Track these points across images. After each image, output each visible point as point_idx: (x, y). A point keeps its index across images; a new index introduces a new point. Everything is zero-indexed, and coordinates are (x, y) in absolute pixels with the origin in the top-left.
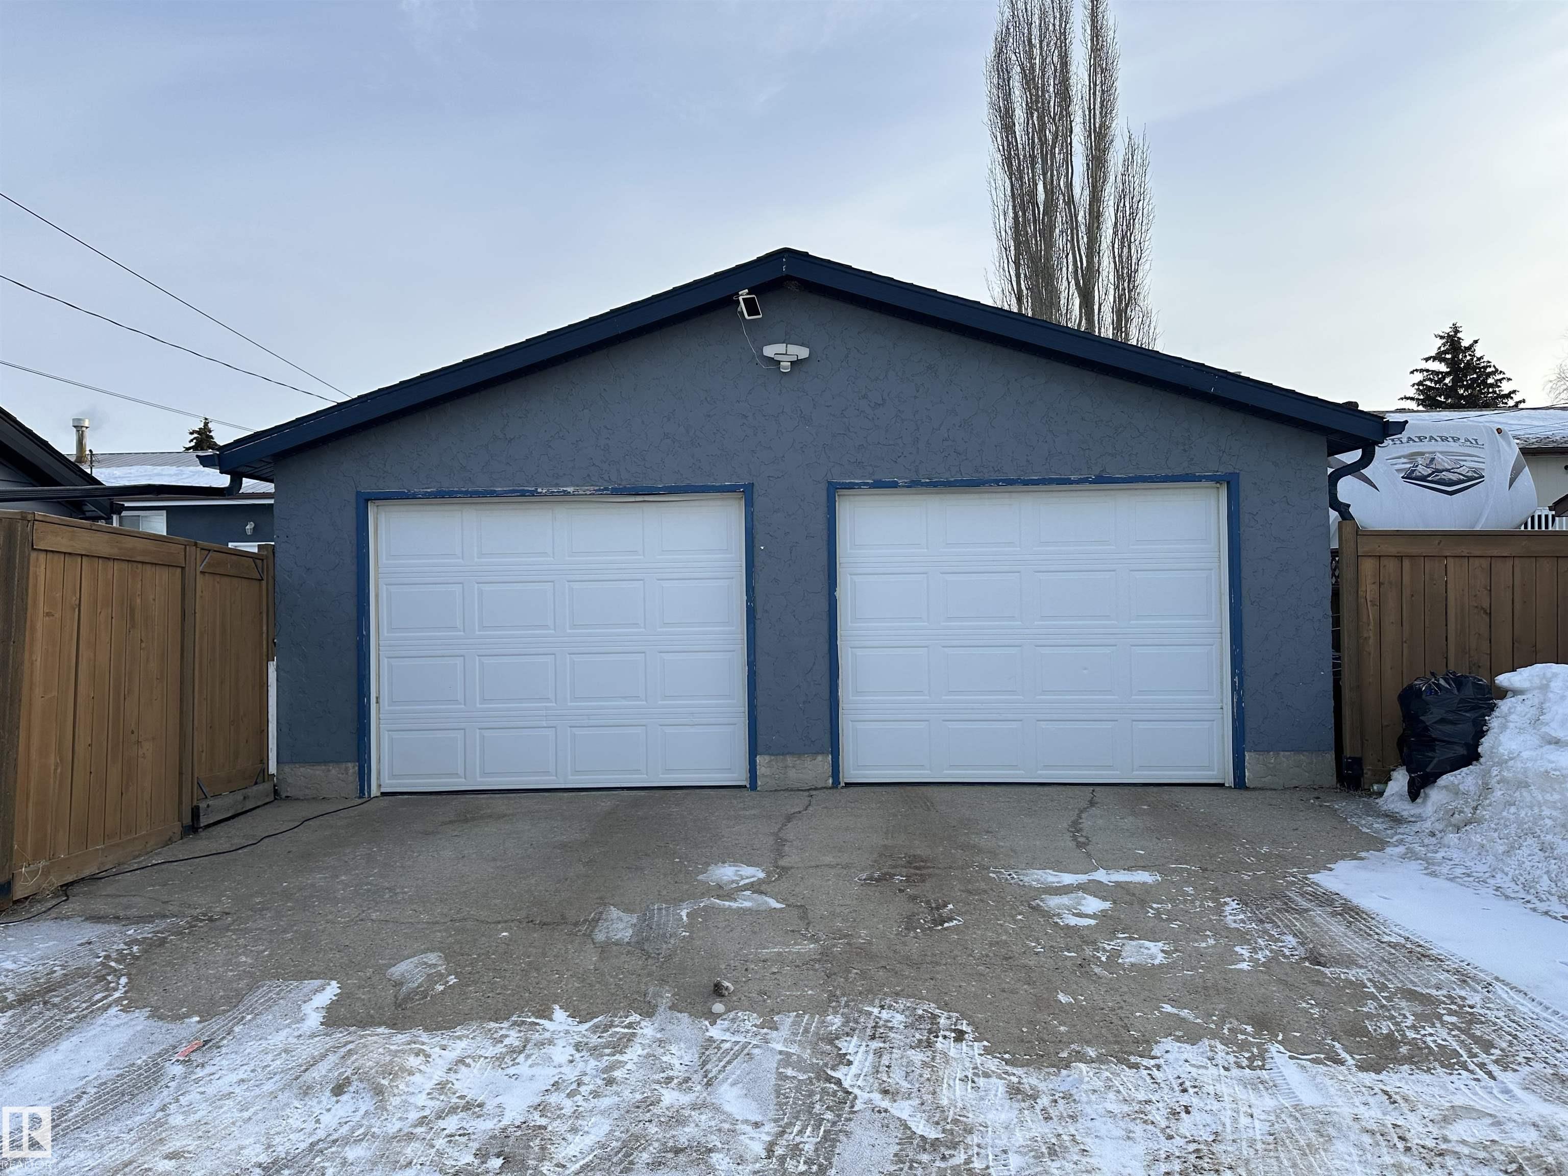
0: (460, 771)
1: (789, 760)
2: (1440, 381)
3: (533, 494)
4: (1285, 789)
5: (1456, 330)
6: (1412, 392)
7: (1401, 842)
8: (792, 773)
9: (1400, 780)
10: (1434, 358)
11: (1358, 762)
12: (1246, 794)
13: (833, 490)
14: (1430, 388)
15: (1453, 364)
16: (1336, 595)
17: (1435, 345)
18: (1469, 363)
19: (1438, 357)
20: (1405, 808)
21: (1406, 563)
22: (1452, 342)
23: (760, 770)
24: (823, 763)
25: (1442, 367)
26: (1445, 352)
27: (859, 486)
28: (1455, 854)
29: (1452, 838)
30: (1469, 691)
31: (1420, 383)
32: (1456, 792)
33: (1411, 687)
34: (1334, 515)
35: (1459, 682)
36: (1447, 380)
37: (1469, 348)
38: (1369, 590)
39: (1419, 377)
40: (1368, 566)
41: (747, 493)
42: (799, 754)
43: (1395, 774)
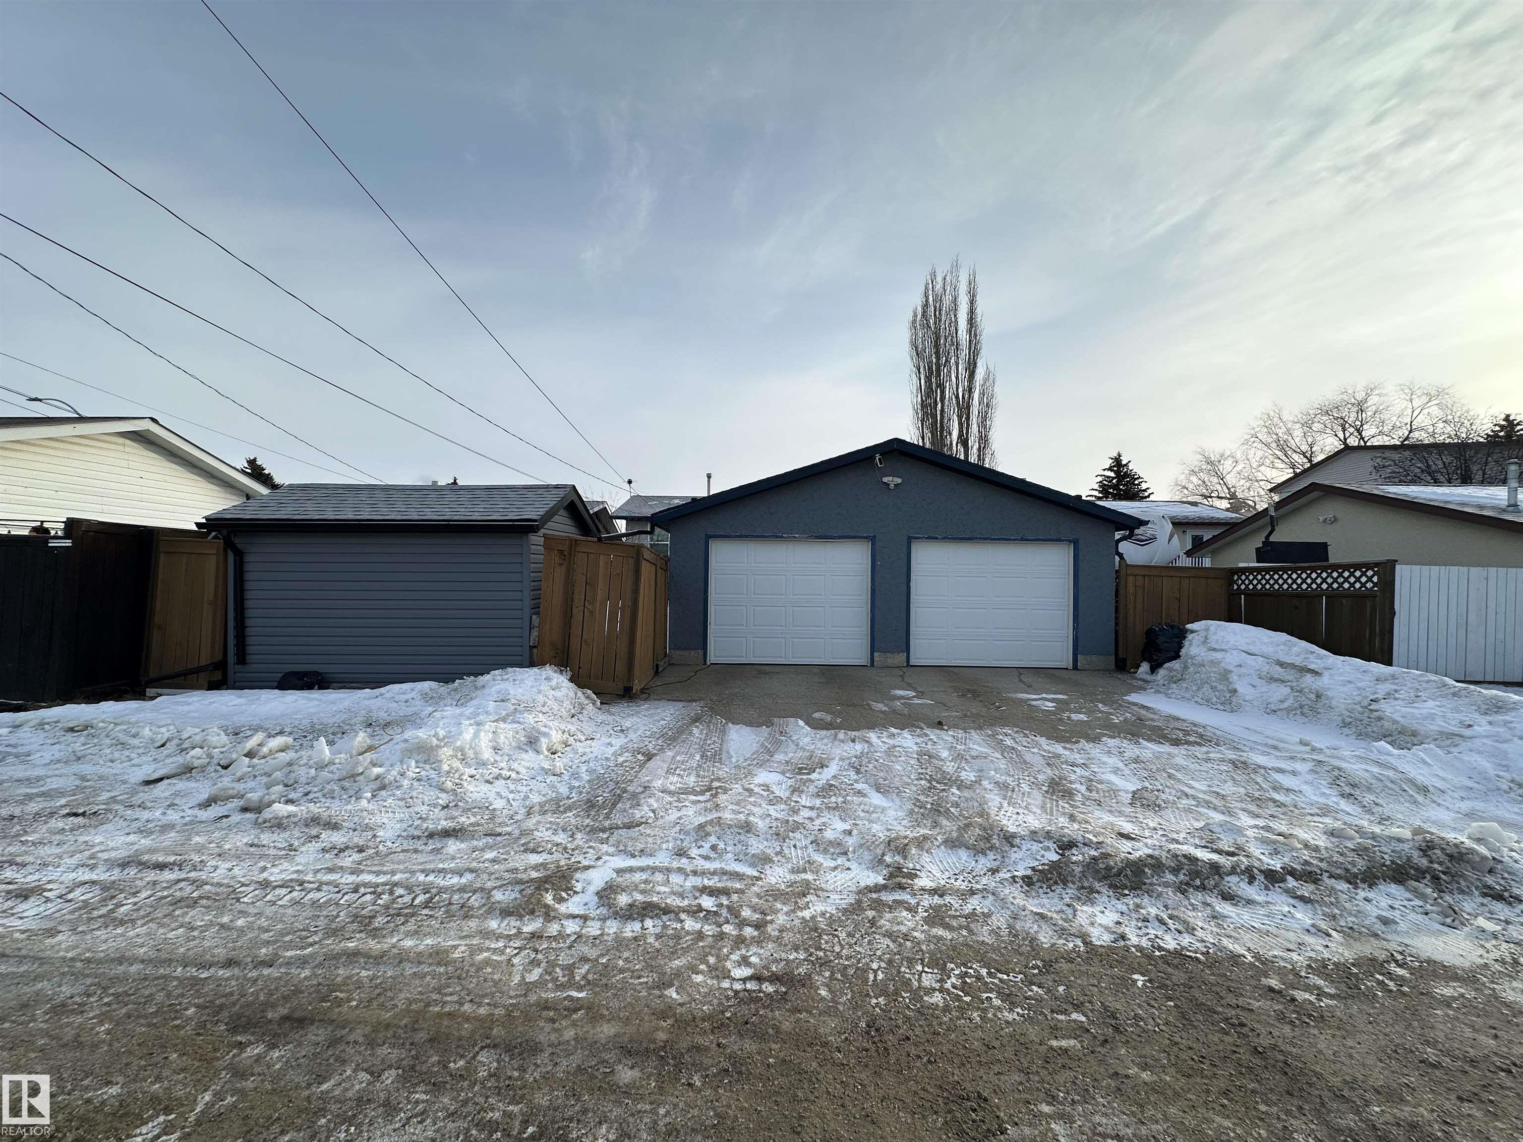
0: (744, 655)
1: (888, 655)
2: (1110, 481)
3: (781, 537)
4: (1094, 670)
5: (1120, 456)
6: (1096, 487)
7: (1152, 688)
8: (889, 660)
9: (1145, 667)
10: (1108, 470)
11: (1124, 660)
12: (1078, 672)
13: (910, 540)
14: (1105, 485)
15: (1117, 473)
16: (1117, 591)
17: (1108, 463)
18: (1126, 472)
19: (1110, 469)
20: (1148, 677)
21: (1146, 578)
22: (1117, 461)
23: (876, 659)
24: (900, 658)
25: (1112, 474)
26: (1114, 466)
27: (921, 538)
28: (1176, 691)
29: (1174, 686)
30: (1176, 631)
31: (1101, 482)
32: (1170, 670)
33: (1151, 629)
34: (1117, 558)
35: (1172, 627)
36: (1114, 481)
37: (1126, 465)
38: (1131, 589)
39: (1100, 479)
40: (1131, 579)
41: (873, 539)
42: (893, 653)
43: (1142, 664)
